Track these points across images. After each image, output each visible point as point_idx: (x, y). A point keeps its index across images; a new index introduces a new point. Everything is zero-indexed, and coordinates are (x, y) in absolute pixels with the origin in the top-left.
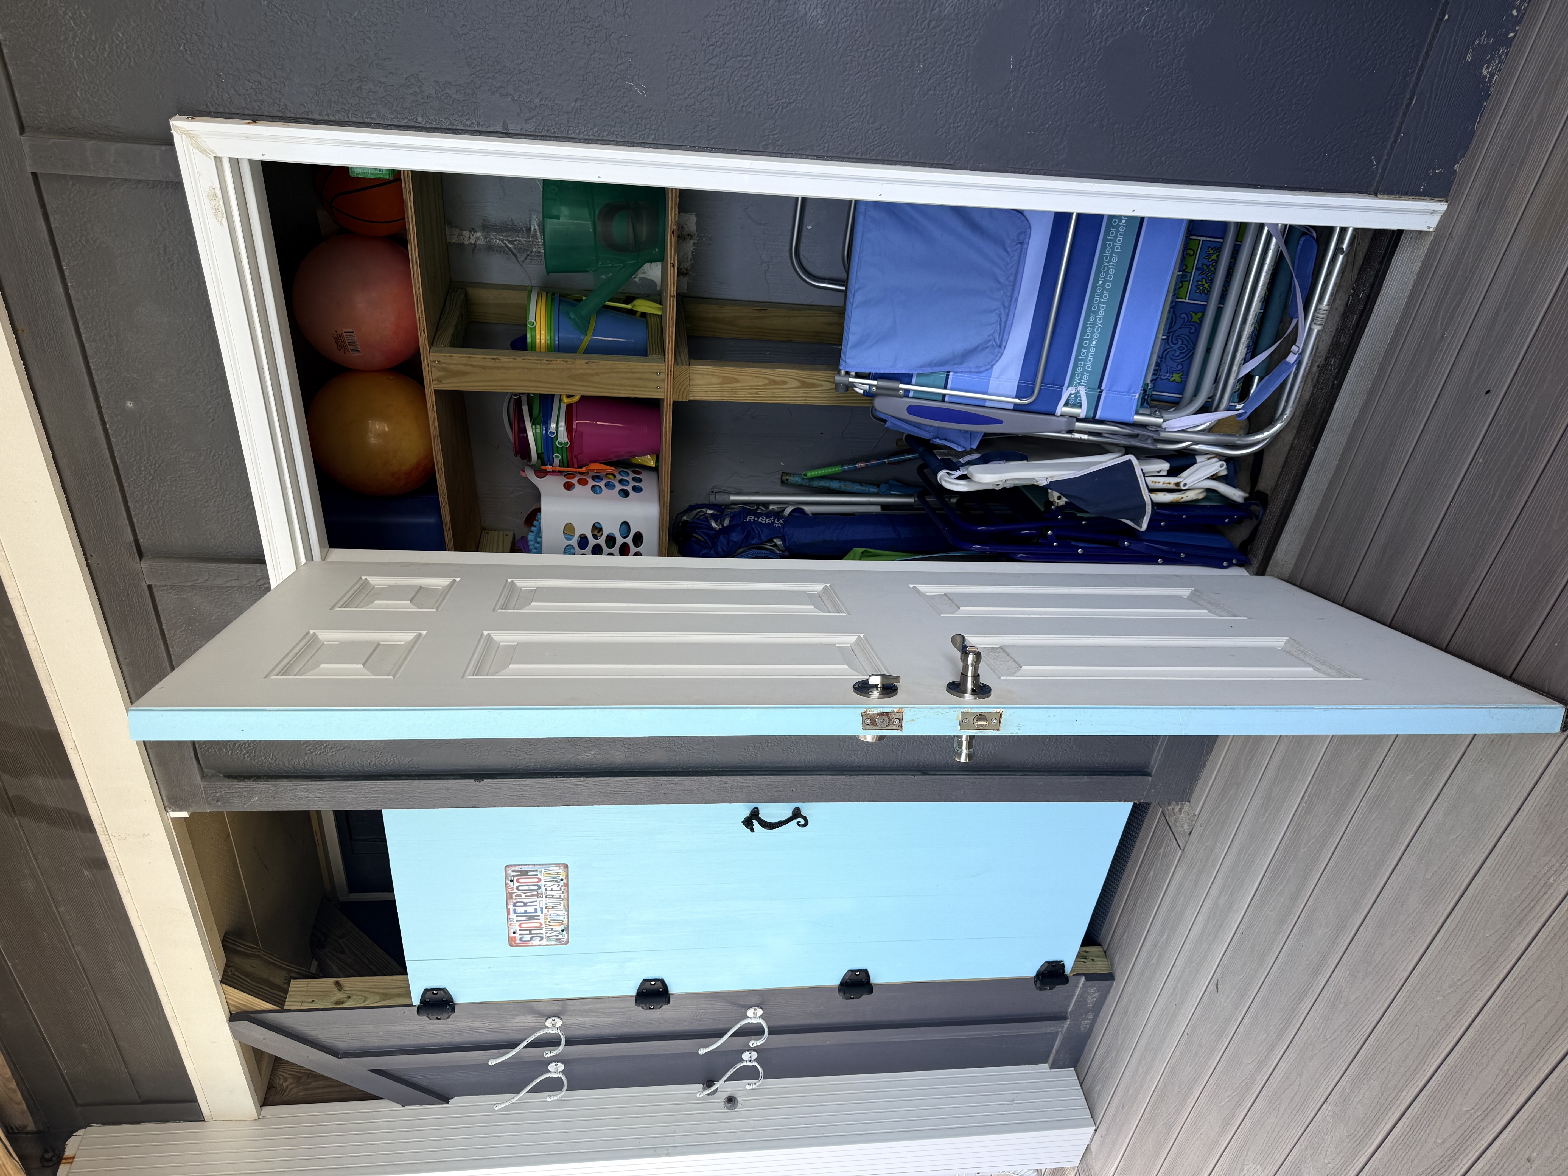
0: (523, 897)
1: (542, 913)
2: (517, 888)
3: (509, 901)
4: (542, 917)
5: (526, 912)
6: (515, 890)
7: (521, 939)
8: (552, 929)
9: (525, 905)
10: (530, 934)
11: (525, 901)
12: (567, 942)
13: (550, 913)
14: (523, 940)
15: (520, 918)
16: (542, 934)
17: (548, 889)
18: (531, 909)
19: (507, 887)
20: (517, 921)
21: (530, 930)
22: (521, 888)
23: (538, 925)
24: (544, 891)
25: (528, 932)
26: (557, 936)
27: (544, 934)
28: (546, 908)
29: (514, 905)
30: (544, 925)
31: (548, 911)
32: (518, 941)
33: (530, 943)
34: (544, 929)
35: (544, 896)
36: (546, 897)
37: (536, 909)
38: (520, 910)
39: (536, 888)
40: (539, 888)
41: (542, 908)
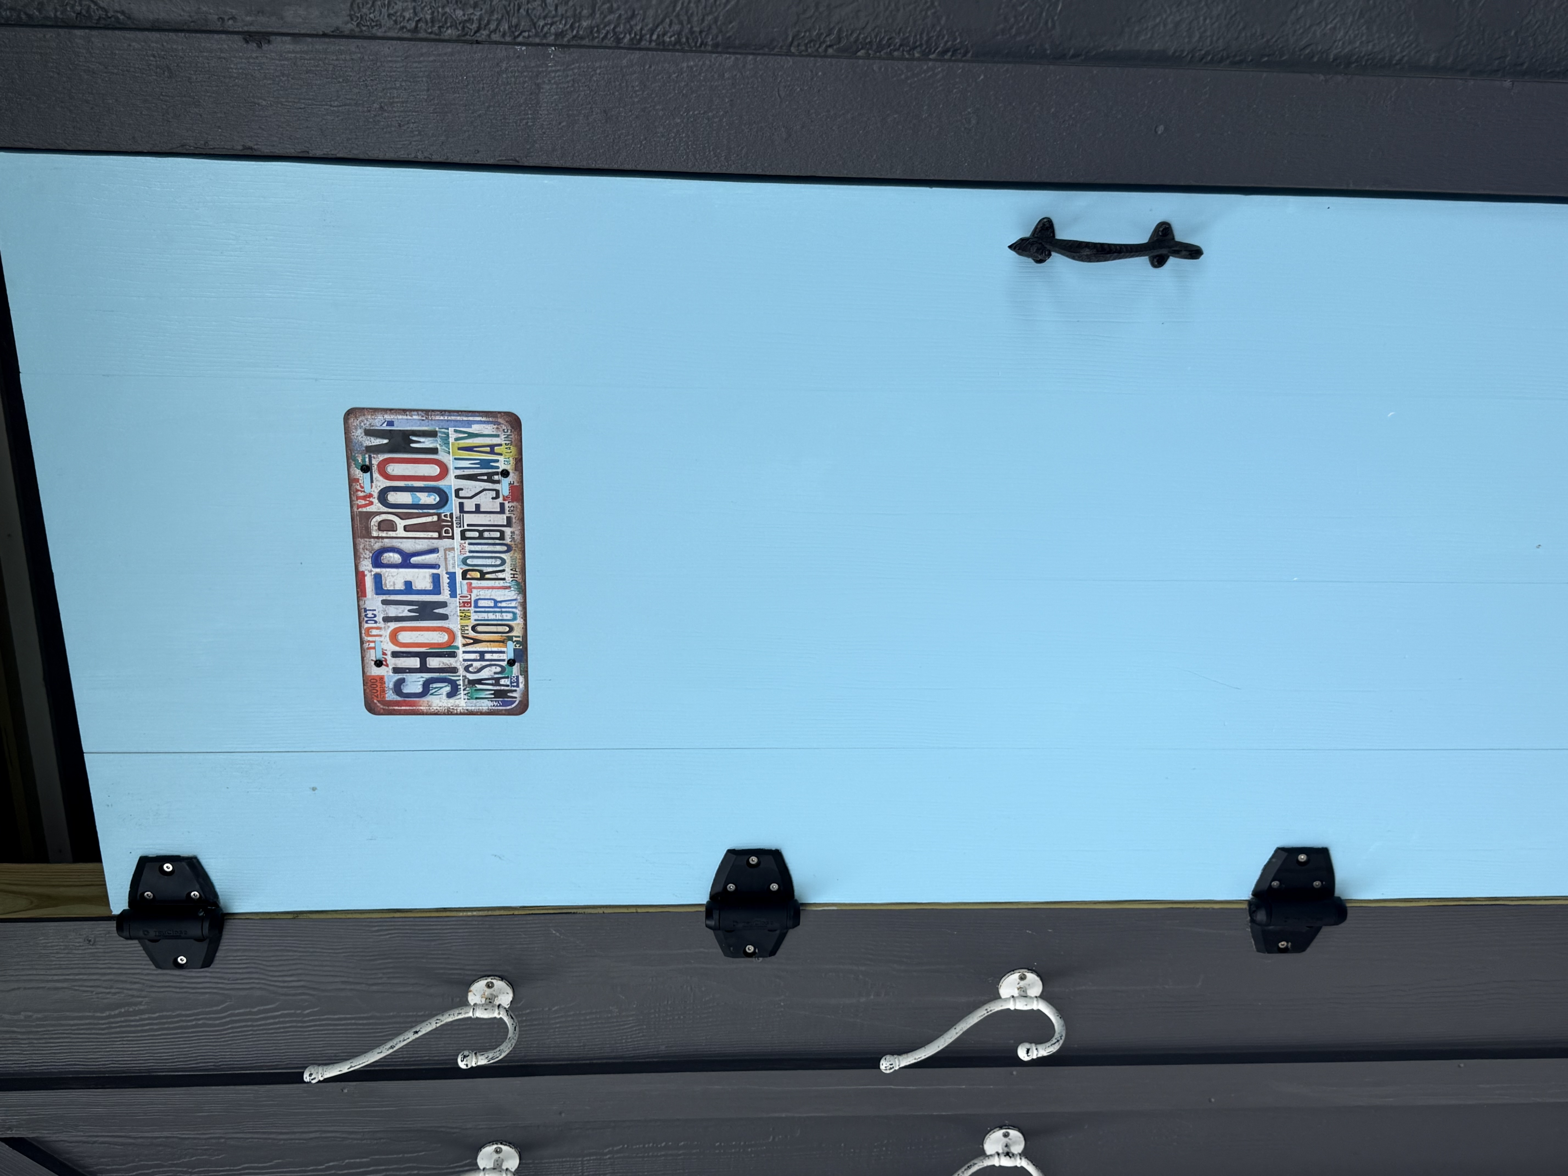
0: (401, 532)
1: (453, 594)
2: (383, 496)
3: (362, 542)
4: (453, 608)
5: (409, 587)
6: (377, 506)
7: (398, 686)
8: (482, 654)
9: (406, 561)
10: (423, 669)
11: (408, 546)
12: (523, 707)
13: (475, 594)
14: (406, 690)
15: (393, 611)
16: (454, 670)
17: (469, 505)
18: (422, 579)
19: (352, 492)
20: (387, 619)
21: (423, 656)
22: (393, 498)
23: (443, 638)
24: (456, 512)
25: (415, 663)
26: (497, 681)
27: (461, 672)
28: (464, 576)
29: (377, 562)
30: (459, 641)
31: (470, 589)
32: (390, 696)
33: (424, 704)
34: (461, 656)
35: (457, 532)
36: (463, 537)
37: (436, 579)
38: (395, 578)
39: (433, 499)
40: (444, 500)
41: (452, 576)
